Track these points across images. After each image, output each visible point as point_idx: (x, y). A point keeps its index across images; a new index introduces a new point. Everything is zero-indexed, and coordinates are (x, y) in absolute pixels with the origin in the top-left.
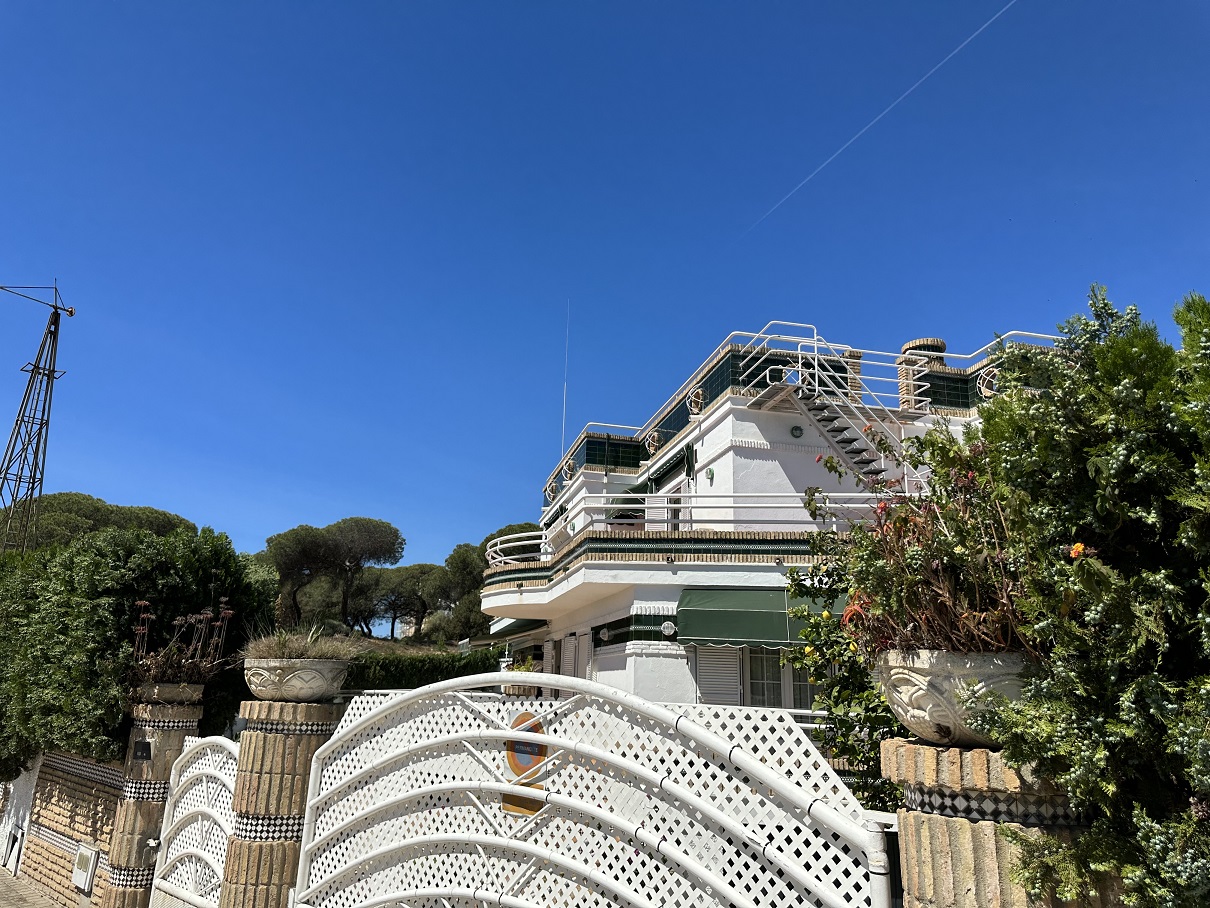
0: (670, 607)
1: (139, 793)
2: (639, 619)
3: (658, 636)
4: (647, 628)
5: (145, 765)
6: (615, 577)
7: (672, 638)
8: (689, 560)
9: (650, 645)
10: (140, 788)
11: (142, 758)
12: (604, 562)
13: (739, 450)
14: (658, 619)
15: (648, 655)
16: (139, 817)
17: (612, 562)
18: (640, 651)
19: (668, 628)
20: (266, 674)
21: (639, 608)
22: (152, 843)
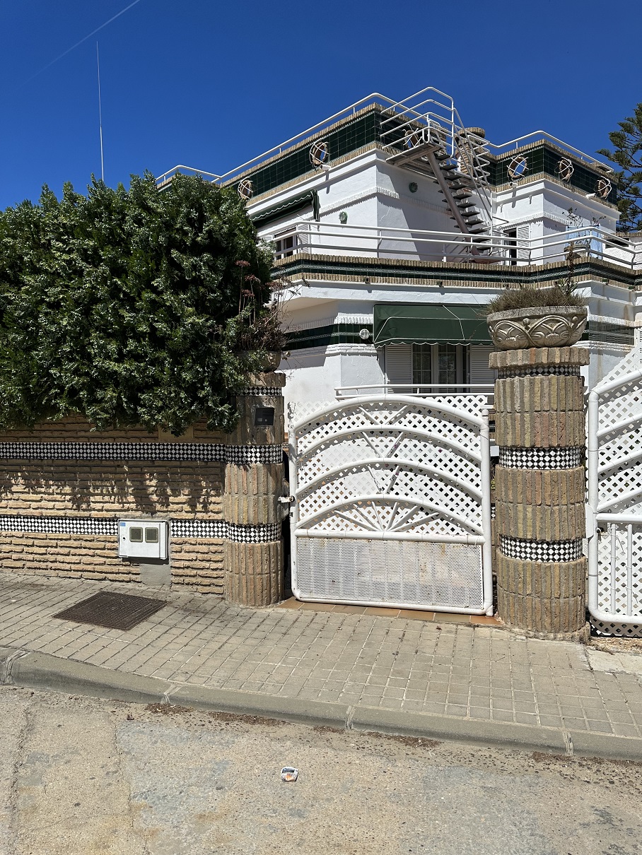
0: (369, 319)
1: (265, 457)
2: (343, 327)
3: (358, 340)
4: (350, 334)
5: (268, 430)
6: (325, 293)
7: (368, 341)
8: (379, 281)
9: (351, 347)
10: (265, 452)
11: (264, 424)
12: (316, 280)
13: (382, 198)
14: (357, 327)
15: (350, 354)
16: (270, 478)
17: (323, 281)
18: (344, 351)
19: (364, 334)
20: (564, 320)
21: (341, 319)
22: (284, 500)
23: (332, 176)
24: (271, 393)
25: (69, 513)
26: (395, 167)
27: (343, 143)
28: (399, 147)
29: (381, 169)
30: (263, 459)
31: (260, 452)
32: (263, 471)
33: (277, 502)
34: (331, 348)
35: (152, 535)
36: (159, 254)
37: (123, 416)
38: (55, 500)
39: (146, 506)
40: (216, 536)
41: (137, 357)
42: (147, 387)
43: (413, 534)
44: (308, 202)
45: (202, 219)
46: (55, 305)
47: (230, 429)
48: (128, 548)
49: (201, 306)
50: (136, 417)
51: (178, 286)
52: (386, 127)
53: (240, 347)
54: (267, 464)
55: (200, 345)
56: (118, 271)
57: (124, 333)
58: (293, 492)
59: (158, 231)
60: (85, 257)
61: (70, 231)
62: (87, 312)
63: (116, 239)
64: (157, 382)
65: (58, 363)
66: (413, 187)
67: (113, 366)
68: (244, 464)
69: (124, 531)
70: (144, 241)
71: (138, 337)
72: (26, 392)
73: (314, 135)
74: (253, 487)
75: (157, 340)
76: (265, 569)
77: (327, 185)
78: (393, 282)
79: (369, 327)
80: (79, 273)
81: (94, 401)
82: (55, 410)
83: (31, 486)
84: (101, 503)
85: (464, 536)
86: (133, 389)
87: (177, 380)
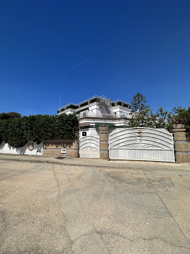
2: (91, 126)
5: (77, 139)
9: (92, 128)
13: (97, 109)
24: (78, 135)
25: (56, 148)
26: (99, 105)
27: (92, 101)
28: (100, 102)
29: (97, 105)
31: (76, 141)
33: (78, 147)
35: (65, 150)
36: (67, 121)
37: (62, 138)
38: (54, 147)
39: (64, 147)
40: (72, 150)
41: (64, 131)
42: (65, 134)
43: (92, 150)
44: (87, 109)
46: (56, 126)
47: (73, 139)
48: (62, 152)
49: (71, 126)
50: (64, 138)
51: (68, 124)
52: (98, 100)
53: (75, 130)
54: (77, 143)
55: (70, 130)
56: (63, 123)
57: (63, 129)
58: (80, 146)
59: (67, 119)
60: (59, 121)
61: (58, 119)
62: (59, 127)
63: (63, 120)
65: (56, 132)
66: (101, 107)
67: (62, 132)
68: (75, 143)
69: (62, 150)
70: (65, 120)
71: (65, 129)
72: (52, 135)
73: (88, 100)
74: (76, 145)
76: (76, 154)
77: (90, 107)
78: (98, 120)
79: (94, 126)
80: (59, 123)
81: (59, 136)
82: (55, 137)
83: (52, 145)
84: (59, 147)
85: (97, 150)
86: (63, 134)
87: (68, 134)
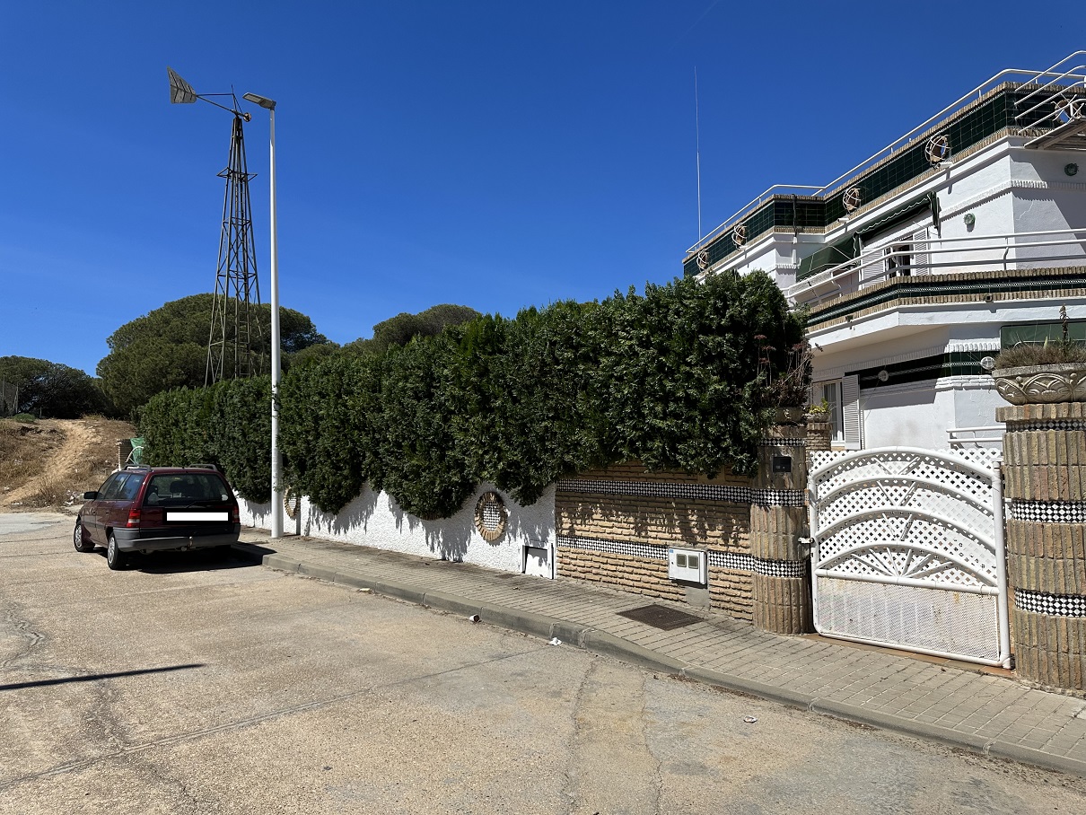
0: (994, 343)
1: (784, 500)
2: (956, 356)
3: (978, 371)
4: (968, 364)
5: (786, 476)
6: (930, 319)
8: (1008, 298)
9: (969, 379)
10: (784, 496)
11: (781, 470)
12: (918, 305)
13: (1020, 192)
14: (978, 355)
15: (967, 388)
16: (790, 520)
17: (927, 305)
18: (959, 385)
19: (987, 363)
21: (952, 346)
22: (804, 541)
23: (953, 174)
24: (789, 444)
25: (633, 538)
26: (1040, 150)
27: (966, 134)
28: (1046, 124)
29: (1017, 157)
30: (782, 502)
31: (779, 496)
32: (781, 513)
33: (796, 542)
34: (942, 382)
35: (694, 562)
36: (691, 337)
37: (667, 462)
38: (622, 527)
39: (690, 538)
40: (746, 568)
41: (676, 416)
42: (683, 439)
43: (927, 581)
45: (726, 307)
46: (620, 379)
47: (752, 474)
48: (676, 572)
49: (724, 375)
50: (677, 464)
51: (706, 359)
52: (1024, 106)
53: (757, 404)
54: (786, 507)
55: (723, 407)
56: (663, 351)
57: (667, 398)
58: (814, 534)
59: (692, 320)
60: (641, 344)
61: (632, 324)
62: (642, 383)
63: (662, 328)
64: (691, 436)
65: (622, 421)
66: (1071, 169)
67: (659, 423)
68: (765, 505)
69: (672, 557)
70: (681, 328)
71: (677, 400)
72: (601, 442)
73: (931, 128)
74: (773, 526)
75: (691, 402)
76: (785, 602)
77: (949, 184)
78: (1028, 297)
79: (993, 353)
80: (636, 354)
81: (646, 450)
82: (621, 456)
83: (606, 516)
84: (656, 533)
85: (979, 586)
86: (673, 439)
87: (706, 434)
